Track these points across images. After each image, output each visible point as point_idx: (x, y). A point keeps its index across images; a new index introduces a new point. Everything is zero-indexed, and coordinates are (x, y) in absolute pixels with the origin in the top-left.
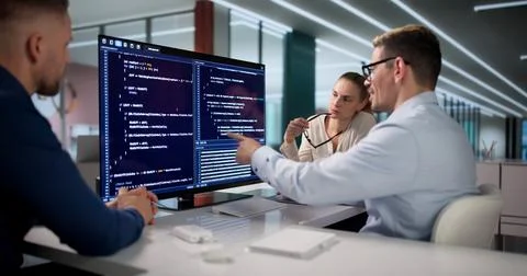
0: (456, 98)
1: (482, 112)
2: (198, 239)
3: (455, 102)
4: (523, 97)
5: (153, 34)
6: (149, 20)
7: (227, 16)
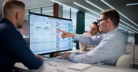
0: (122, 28)
1: (129, 32)
2: (55, 65)
3: (121, 29)
4: (137, 26)
5: (43, 12)
6: (41, 8)
7: (62, 7)
